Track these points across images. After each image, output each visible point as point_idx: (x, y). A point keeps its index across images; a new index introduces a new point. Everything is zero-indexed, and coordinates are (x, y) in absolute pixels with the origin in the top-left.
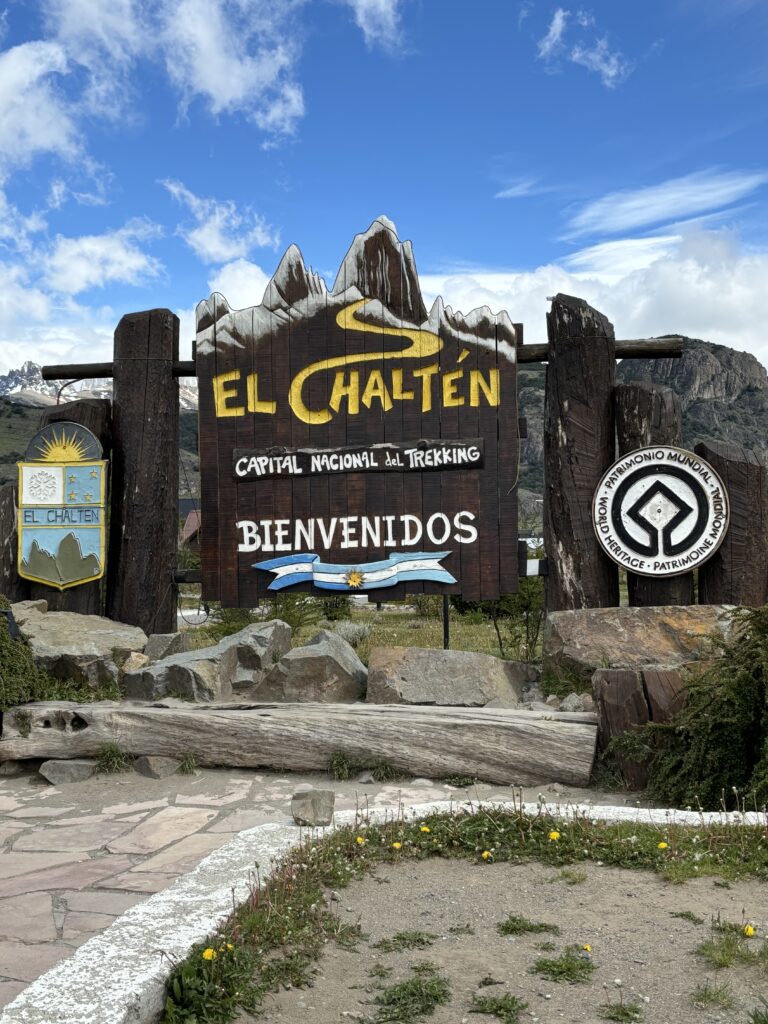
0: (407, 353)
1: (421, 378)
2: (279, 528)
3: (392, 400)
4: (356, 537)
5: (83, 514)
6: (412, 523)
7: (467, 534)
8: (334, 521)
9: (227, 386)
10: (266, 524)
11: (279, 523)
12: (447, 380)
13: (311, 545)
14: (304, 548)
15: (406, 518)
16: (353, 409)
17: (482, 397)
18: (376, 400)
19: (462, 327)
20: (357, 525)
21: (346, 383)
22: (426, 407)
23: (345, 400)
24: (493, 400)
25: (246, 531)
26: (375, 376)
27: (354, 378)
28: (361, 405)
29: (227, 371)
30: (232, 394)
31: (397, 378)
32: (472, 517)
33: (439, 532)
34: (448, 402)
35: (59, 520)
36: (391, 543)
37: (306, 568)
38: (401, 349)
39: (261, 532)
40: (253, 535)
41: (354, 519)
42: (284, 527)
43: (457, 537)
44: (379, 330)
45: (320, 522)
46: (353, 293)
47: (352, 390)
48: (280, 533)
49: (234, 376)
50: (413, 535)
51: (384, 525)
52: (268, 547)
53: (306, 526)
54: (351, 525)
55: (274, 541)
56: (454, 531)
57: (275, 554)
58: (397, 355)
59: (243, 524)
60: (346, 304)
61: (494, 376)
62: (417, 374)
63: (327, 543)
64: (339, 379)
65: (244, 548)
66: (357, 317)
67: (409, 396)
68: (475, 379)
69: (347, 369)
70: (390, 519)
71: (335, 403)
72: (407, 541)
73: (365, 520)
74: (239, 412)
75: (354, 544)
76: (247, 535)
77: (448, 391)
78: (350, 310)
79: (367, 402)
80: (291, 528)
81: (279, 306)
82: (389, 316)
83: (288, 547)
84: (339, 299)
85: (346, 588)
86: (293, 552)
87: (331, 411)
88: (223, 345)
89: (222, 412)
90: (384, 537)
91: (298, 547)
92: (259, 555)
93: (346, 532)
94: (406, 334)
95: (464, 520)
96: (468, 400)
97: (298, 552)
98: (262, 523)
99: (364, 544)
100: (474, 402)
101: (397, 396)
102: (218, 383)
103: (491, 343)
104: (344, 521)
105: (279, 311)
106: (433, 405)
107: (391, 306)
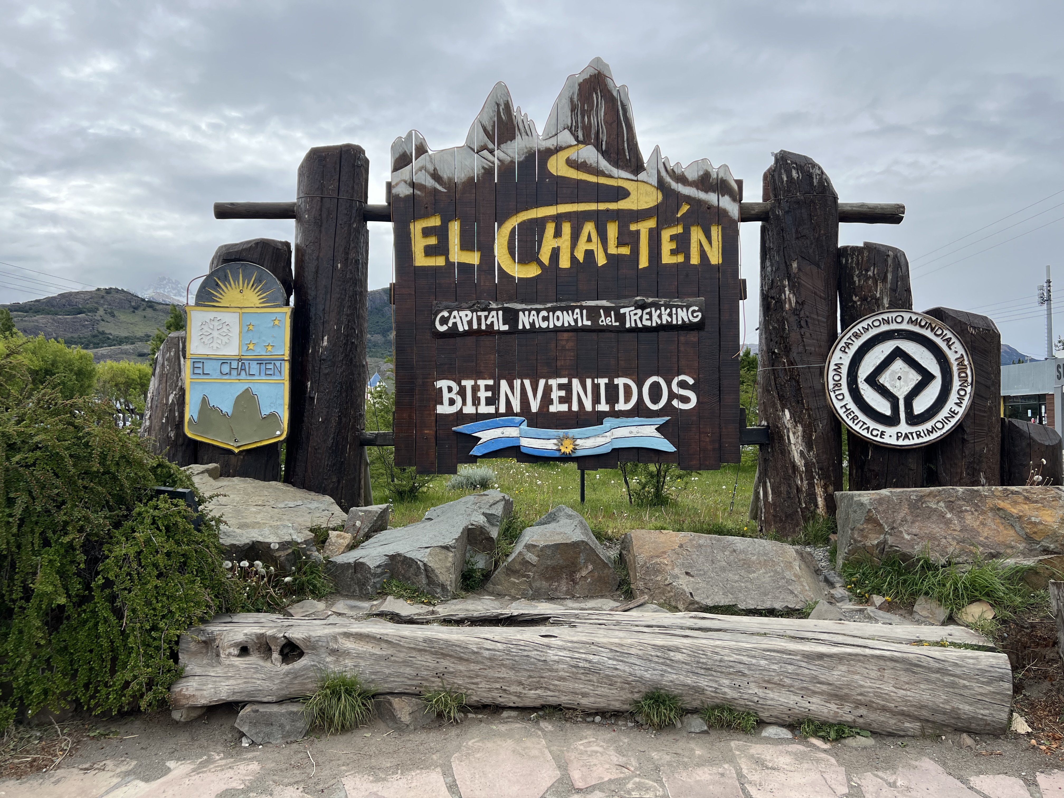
0: (623, 205)
1: (638, 232)
2: (482, 388)
3: (608, 256)
4: (566, 400)
5: (263, 367)
6: (627, 387)
7: (686, 400)
8: (542, 382)
9: (426, 232)
10: (468, 384)
11: (482, 383)
12: (666, 235)
13: (516, 407)
14: (509, 411)
15: (620, 381)
16: (565, 263)
17: (703, 254)
18: (589, 254)
19: (682, 179)
20: (568, 388)
21: (558, 234)
22: (644, 262)
23: (555, 253)
24: (715, 258)
25: (445, 391)
26: (589, 228)
27: (567, 228)
28: (573, 259)
29: (426, 216)
30: (433, 241)
31: (612, 230)
32: (691, 381)
33: (656, 397)
34: (667, 259)
35: (234, 372)
36: (603, 407)
37: (512, 432)
38: (616, 200)
39: (462, 392)
40: (453, 395)
41: (564, 381)
42: (487, 388)
43: (675, 403)
44: (592, 179)
45: (527, 383)
46: (566, 137)
47: (564, 242)
48: (483, 394)
49: (435, 222)
50: (627, 400)
51: (596, 388)
52: (469, 409)
53: (512, 387)
54: (561, 387)
55: (476, 402)
56: (672, 396)
57: (478, 417)
58: (612, 206)
59: (443, 384)
60: (558, 149)
61: (716, 232)
62: (633, 227)
63: (535, 406)
64: (550, 228)
65: (444, 409)
66: (571, 163)
67: (625, 251)
68: (696, 235)
69: (558, 219)
70: (603, 382)
71: (545, 257)
72: (621, 406)
73: (575, 382)
74: (440, 261)
75: (564, 408)
76: (446, 396)
77: (667, 246)
78: (563, 156)
79: (580, 256)
80: (495, 389)
81: (484, 148)
82: (604, 164)
83: (491, 410)
84: (551, 144)
85: (557, 454)
86: (497, 414)
87: (540, 263)
88: (422, 187)
89: (421, 260)
90: (596, 400)
91: (502, 409)
92: (460, 417)
93: (556, 394)
94: (621, 183)
95: (683, 385)
96: (687, 257)
97: (503, 415)
98: (464, 383)
99: (575, 408)
100: (695, 260)
101: (612, 250)
102: (417, 228)
103: (712, 198)
104: (553, 382)
105: (485, 153)
106: (650, 261)
107: (604, 154)
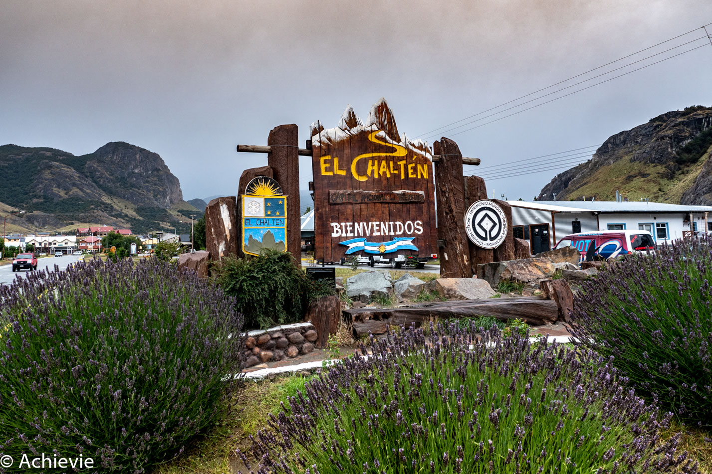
0: (395, 154)
4: (379, 231)
5: (275, 221)
6: (400, 225)
7: (419, 230)
8: (370, 223)
9: (325, 162)
10: (343, 224)
11: (348, 224)
12: (410, 166)
13: (362, 234)
15: (398, 223)
16: (376, 176)
17: (422, 175)
18: (384, 173)
19: (413, 145)
21: (373, 165)
22: (403, 177)
23: (373, 171)
24: (426, 176)
26: (384, 163)
27: (376, 162)
28: (379, 174)
29: (325, 155)
30: (328, 165)
31: (391, 164)
32: (421, 223)
33: (409, 229)
34: (410, 176)
35: (262, 224)
36: (392, 233)
37: (362, 244)
38: (392, 152)
39: (341, 228)
40: (338, 229)
42: (350, 226)
44: (383, 144)
45: (365, 223)
46: (374, 127)
47: (376, 168)
48: (349, 229)
49: (328, 157)
50: (400, 230)
51: (389, 225)
52: (344, 235)
53: (359, 225)
54: (377, 225)
55: (346, 232)
56: (415, 229)
57: (347, 238)
59: (333, 224)
60: (372, 131)
61: (425, 166)
63: (368, 234)
64: (370, 163)
65: (334, 235)
66: (376, 137)
67: (396, 172)
68: (419, 167)
69: (373, 158)
70: (392, 223)
71: (369, 173)
72: (398, 233)
73: (382, 223)
74: (331, 174)
75: (378, 234)
76: (335, 229)
77: (410, 171)
78: (374, 134)
80: (353, 226)
82: (388, 138)
83: (352, 235)
84: (369, 129)
87: (368, 176)
88: (324, 143)
89: (324, 173)
90: (390, 231)
93: (376, 228)
94: (394, 146)
96: (417, 175)
97: (356, 237)
100: (419, 177)
101: (392, 172)
102: (322, 159)
103: (423, 153)
104: (374, 224)
105: (346, 131)
106: (405, 177)
107: (388, 134)
